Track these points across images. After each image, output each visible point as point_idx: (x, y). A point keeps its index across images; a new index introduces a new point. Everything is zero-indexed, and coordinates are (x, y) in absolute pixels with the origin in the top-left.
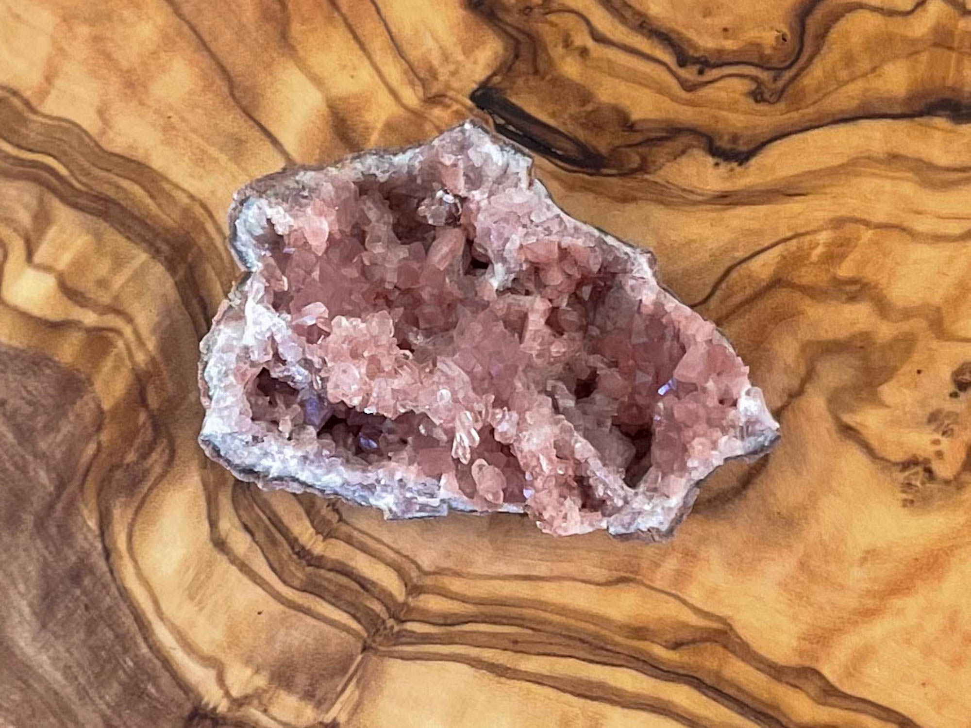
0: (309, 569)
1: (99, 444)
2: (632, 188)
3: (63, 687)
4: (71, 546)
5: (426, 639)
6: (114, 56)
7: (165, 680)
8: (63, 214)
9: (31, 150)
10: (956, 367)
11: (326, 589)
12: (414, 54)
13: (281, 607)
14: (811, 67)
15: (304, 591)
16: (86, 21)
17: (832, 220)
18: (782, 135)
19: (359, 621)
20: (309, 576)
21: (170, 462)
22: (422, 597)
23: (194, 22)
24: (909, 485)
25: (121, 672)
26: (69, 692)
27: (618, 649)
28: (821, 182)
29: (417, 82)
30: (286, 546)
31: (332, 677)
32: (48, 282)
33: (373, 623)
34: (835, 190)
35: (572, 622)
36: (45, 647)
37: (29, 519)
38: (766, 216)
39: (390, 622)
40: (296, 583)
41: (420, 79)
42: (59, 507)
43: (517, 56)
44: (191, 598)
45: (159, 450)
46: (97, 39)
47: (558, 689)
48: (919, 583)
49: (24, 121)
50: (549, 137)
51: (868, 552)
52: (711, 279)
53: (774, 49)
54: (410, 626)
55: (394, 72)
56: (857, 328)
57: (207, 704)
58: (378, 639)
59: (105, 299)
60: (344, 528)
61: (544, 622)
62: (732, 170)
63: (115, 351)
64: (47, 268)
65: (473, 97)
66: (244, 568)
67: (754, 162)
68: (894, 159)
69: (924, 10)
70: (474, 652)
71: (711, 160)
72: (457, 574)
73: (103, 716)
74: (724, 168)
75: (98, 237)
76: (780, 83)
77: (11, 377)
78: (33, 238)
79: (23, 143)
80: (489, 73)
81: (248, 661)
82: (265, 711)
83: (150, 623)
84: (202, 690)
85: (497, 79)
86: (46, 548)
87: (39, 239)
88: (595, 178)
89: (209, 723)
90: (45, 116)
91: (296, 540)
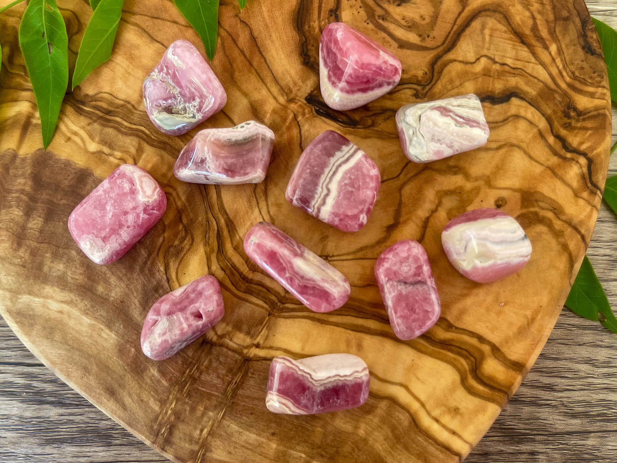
0: (247, 284)
1: (164, 238)
2: (369, 133)
4: (154, 278)
5: (293, 310)
8: (148, 148)
9: (135, 125)
10: (496, 199)
11: (253, 292)
12: (283, 83)
13: (236, 299)
14: (437, 84)
15: (245, 293)
19: (267, 304)
20: (246, 287)
21: (192, 244)
27: (367, 312)
29: (284, 94)
30: (238, 276)
31: (257, 326)
33: (272, 305)
37: (138, 268)
39: (279, 304)
40: (242, 290)
41: (285, 93)
42: (149, 263)
45: (187, 239)
47: (345, 328)
49: (132, 113)
50: (336, 114)
52: (399, 167)
53: (422, 77)
54: (288, 305)
55: (275, 90)
56: (457, 185)
57: (208, 338)
58: (275, 311)
65: (306, 99)
66: (222, 284)
69: (480, 62)
70: (312, 315)
75: (162, 157)
76: (425, 91)
78: (136, 158)
79: (132, 121)
80: (312, 90)
81: (224, 321)
82: (231, 340)
85: (315, 92)
86: (145, 279)
87: (139, 159)
88: (355, 130)
89: (209, 345)
90: (141, 111)
91: (242, 273)
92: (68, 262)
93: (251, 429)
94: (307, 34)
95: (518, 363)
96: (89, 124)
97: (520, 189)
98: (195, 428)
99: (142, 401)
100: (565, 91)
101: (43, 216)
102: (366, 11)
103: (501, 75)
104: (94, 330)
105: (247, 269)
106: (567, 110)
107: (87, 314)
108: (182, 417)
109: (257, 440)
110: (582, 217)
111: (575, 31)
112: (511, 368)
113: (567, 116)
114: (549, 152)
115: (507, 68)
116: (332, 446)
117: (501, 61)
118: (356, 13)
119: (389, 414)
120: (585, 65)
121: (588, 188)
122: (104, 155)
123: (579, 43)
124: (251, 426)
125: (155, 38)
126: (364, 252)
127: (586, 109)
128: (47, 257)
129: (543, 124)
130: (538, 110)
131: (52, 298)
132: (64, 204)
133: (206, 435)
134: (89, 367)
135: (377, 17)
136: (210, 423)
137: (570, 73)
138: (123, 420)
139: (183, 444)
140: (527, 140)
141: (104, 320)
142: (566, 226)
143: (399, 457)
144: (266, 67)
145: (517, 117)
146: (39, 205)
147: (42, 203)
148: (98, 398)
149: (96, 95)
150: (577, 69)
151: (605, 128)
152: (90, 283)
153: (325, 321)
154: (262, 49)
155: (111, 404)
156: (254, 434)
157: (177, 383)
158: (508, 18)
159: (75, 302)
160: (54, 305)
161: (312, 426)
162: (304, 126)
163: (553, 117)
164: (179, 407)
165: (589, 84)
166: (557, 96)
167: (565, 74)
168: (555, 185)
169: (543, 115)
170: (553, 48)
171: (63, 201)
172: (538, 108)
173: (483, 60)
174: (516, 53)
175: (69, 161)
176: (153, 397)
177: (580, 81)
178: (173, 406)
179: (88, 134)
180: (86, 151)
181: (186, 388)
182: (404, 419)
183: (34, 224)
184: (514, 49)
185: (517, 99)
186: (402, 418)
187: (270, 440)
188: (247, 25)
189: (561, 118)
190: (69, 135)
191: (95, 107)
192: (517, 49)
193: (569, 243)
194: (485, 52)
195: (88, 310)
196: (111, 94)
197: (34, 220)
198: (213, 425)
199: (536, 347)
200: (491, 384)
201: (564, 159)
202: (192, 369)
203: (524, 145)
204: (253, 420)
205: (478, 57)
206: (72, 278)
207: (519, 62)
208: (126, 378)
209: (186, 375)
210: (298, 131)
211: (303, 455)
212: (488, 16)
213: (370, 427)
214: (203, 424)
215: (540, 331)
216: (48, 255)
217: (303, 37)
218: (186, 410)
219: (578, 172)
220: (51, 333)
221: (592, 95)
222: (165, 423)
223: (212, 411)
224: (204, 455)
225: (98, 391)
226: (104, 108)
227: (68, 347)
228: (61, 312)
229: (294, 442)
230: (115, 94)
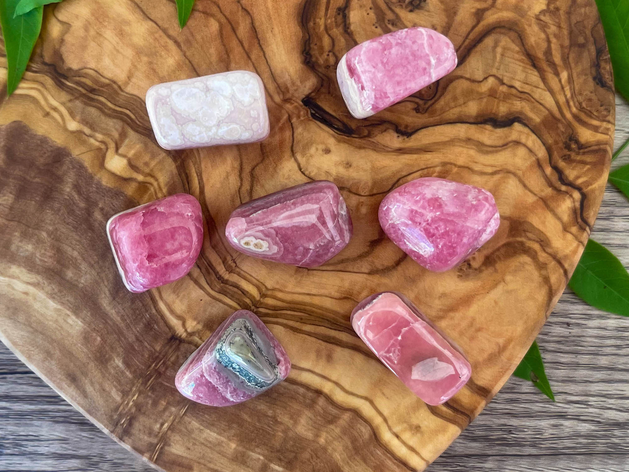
0: (222, 284)
2: (364, 144)
3: (120, 323)
5: (266, 315)
6: (157, 71)
7: (162, 323)
8: (131, 134)
9: (120, 107)
11: (228, 293)
12: (280, 81)
13: (210, 298)
14: (440, 100)
15: (219, 293)
16: (146, 55)
17: (442, 163)
18: (425, 127)
19: (240, 306)
20: (221, 287)
22: (266, 299)
23: (191, 59)
24: (461, 269)
25: (144, 319)
26: (122, 325)
27: (341, 325)
28: (439, 147)
29: (280, 92)
30: (214, 275)
32: (124, 161)
33: (246, 307)
34: (445, 151)
35: (325, 313)
36: (114, 307)
38: (416, 159)
39: (253, 307)
40: (216, 289)
41: (282, 91)
43: (322, 86)
44: (174, 292)
46: (150, 63)
47: (316, 338)
48: (461, 307)
49: (118, 94)
50: (332, 120)
51: (442, 294)
52: (391, 183)
53: (426, 91)
54: (261, 310)
55: (271, 87)
57: (178, 334)
59: (147, 170)
60: (238, 269)
61: (313, 312)
62: (404, 139)
63: (150, 192)
64: (124, 156)
65: (303, 101)
66: (196, 282)
67: (413, 137)
68: (468, 140)
69: (487, 81)
70: (285, 321)
71: (396, 135)
72: (281, 291)
73: (136, 336)
74: (401, 139)
75: (146, 145)
76: (427, 106)
77: (106, 199)
78: (119, 143)
79: (117, 103)
80: (310, 91)
81: (195, 319)
82: (200, 338)
83: (157, 301)
84: (176, 328)
85: (313, 94)
87: (121, 144)
88: (349, 138)
89: (178, 341)
90: (127, 93)
91: (218, 272)
92: (38, 244)
93: (212, 427)
94: (311, 31)
95: (484, 388)
96: (70, 101)
97: (510, 218)
98: (156, 422)
99: (104, 390)
100: (570, 122)
101: (14, 193)
102: (376, 14)
103: (506, 97)
104: (60, 315)
105: (224, 269)
106: (568, 142)
107: (54, 298)
108: (143, 410)
109: (217, 439)
110: (567, 251)
111: (589, 60)
112: (477, 392)
113: (568, 147)
114: (544, 182)
115: (514, 91)
116: (291, 451)
117: (508, 83)
118: (365, 14)
119: (351, 425)
120: (594, 97)
121: (578, 223)
122: (84, 136)
123: (591, 73)
124: (213, 425)
125: (149, 15)
126: (345, 265)
127: (587, 143)
128: (15, 236)
129: (542, 153)
130: (539, 138)
131: (18, 278)
132: (37, 183)
133: (166, 429)
134: (52, 352)
135: (386, 21)
136: (172, 418)
137: (577, 104)
138: (82, 407)
139: (142, 436)
140: (524, 168)
141: (72, 306)
142: (550, 258)
143: (356, 467)
144: (265, 61)
145: (517, 143)
146: (11, 180)
147: (14, 178)
148: (59, 383)
149: (80, 70)
150: (584, 101)
151: (603, 164)
152: (59, 267)
153: (297, 329)
154: (261, 42)
155: (72, 390)
156: (214, 432)
157: (141, 376)
158: (522, 37)
159: (43, 285)
160: (20, 286)
161: (274, 430)
162: (297, 129)
163: (553, 147)
164: (141, 399)
165: (594, 117)
166: (560, 125)
167: (571, 103)
168: (545, 218)
169: (544, 144)
170: (564, 75)
171: (37, 180)
172: (539, 137)
173: (491, 80)
174: (526, 77)
175: (46, 138)
176: (115, 387)
177: (585, 113)
178: (135, 398)
179: (68, 111)
180: (65, 129)
181: (150, 382)
182: (365, 432)
183: (5, 200)
184: (523, 71)
185: (520, 124)
186: (364, 430)
187: (230, 440)
188: (248, 13)
189: (562, 149)
190: (48, 109)
191: (78, 83)
192: (527, 72)
193: (550, 275)
194: (494, 71)
195: (55, 294)
196: (96, 71)
197: (4, 196)
198: (174, 420)
199: (503, 374)
200: (455, 406)
201: (559, 191)
202: (158, 363)
203: (520, 173)
204: (216, 419)
205: (485, 76)
206: (41, 260)
207: (527, 86)
208: (90, 366)
209: (151, 368)
210: (291, 133)
211: (262, 458)
212: (502, 33)
213: (332, 436)
214: (165, 417)
215: (510, 359)
216: (16, 234)
217: (307, 35)
218: (148, 403)
219: (570, 206)
220: (14, 314)
221: (596, 129)
222: (125, 414)
223: (174, 406)
224: (162, 448)
225: (59, 376)
226: (87, 86)
227: (31, 330)
228: (26, 293)
229: (254, 444)
230: (100, 72)
